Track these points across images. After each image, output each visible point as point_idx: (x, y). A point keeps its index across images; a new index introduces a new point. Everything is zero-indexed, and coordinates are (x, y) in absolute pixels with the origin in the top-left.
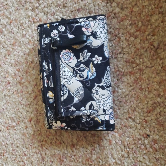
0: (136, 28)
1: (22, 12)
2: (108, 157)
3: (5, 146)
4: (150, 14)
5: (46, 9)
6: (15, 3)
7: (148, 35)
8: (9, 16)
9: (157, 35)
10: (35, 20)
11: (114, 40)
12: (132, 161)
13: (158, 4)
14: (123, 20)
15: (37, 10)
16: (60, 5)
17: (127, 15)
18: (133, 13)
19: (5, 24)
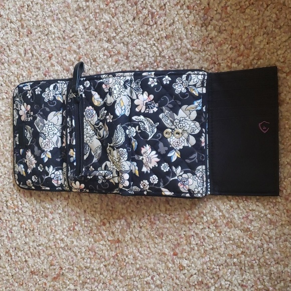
0: (238, 53)
1: (94, 44)
2: (213, 211)
3: (76, 217)
4: (253, 35)
5: (126, 39)
6: (85, 34)
7: (253, 60)
8: (78, 51)
9: (263, 59)
10: (112, 53)
11: (213, 68)
12: (243, 212)
13: (262, 24)
14: (221, 45)
15: (113, 41)
16: (144, 33)
17: (226, 39)
18: (233, 36)
19: (72, 61)
